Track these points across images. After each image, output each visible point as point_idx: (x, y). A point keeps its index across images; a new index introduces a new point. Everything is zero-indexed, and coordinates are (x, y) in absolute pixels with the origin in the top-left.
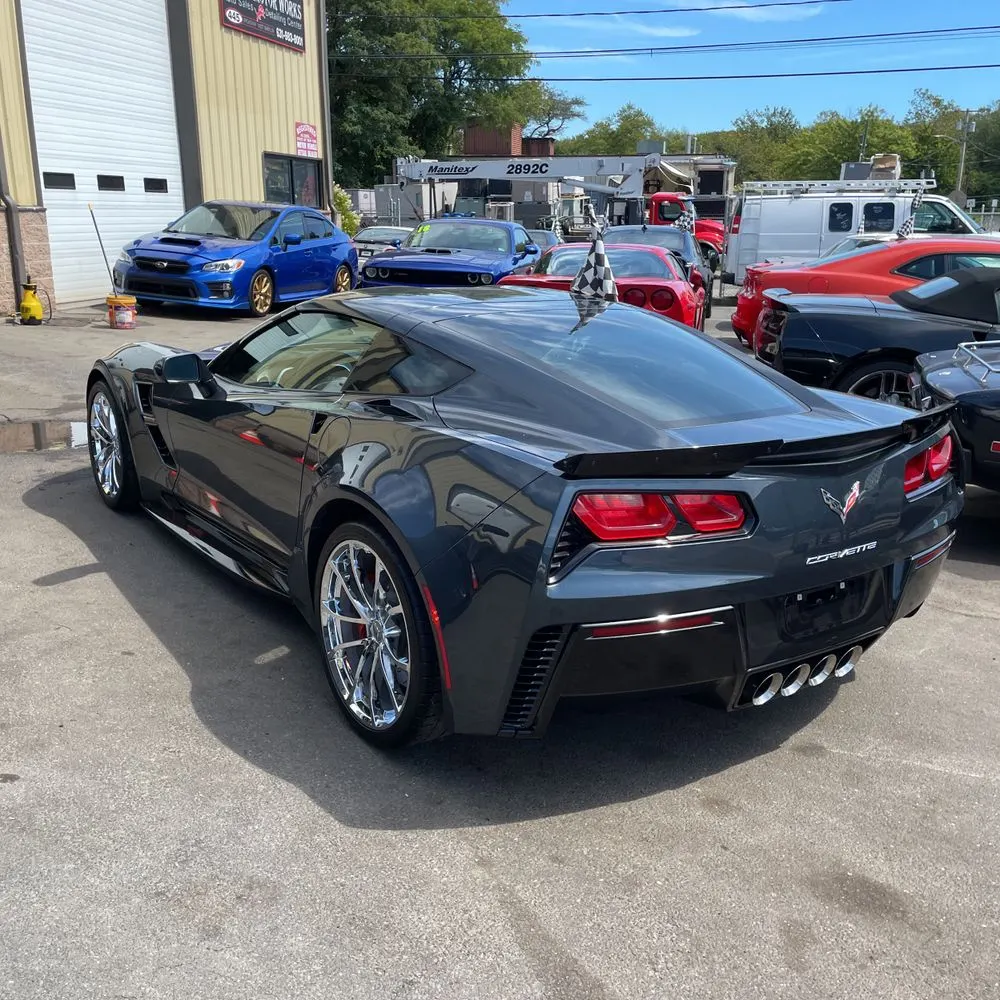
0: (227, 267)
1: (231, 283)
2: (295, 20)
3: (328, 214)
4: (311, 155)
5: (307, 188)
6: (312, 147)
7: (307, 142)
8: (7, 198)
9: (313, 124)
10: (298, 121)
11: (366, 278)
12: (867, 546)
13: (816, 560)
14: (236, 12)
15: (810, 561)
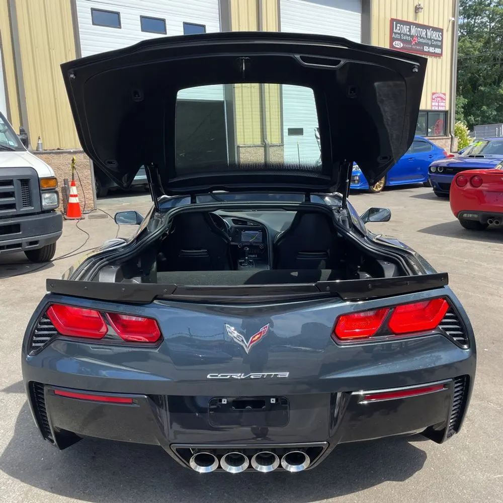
1: (359, 176)
2: (437, 41)
3: (449, 139)
4: (441, 109)
5: (438, 125)
6: (442, 104)
7: (438, 102)
8: (266, 140)
9: (444, 93)
10: (434, 91)
11: (431, 172)
12: (277, 375)
13: (217, 376)
14: (399, 42)
15: (211, 376)
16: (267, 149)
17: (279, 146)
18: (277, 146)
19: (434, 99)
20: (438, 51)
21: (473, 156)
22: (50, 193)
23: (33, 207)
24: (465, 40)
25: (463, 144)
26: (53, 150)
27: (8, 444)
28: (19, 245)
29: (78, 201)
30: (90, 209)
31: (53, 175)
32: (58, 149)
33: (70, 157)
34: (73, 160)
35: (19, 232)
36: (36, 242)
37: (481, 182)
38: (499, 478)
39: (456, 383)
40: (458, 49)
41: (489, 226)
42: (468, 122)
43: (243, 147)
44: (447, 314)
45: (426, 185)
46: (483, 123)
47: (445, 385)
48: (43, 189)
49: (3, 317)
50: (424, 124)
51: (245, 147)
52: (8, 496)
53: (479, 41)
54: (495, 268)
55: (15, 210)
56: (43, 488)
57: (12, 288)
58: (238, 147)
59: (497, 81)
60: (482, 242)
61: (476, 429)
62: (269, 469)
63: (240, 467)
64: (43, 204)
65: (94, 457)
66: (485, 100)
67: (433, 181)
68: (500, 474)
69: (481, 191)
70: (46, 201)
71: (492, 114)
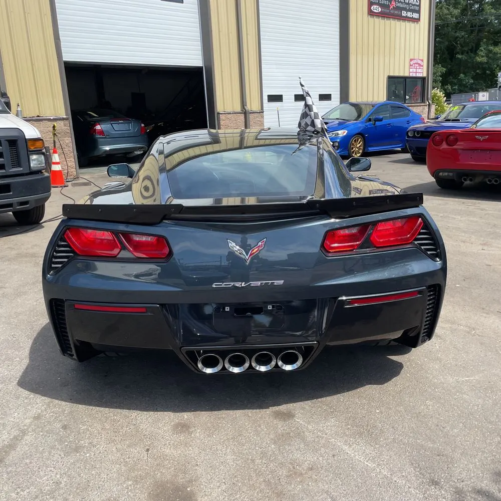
0: (338, 134)
1: (339, 142)
2: (414, 5)
3: (426, 105)
4: (418, 75)
5: (415, 92)
6: (420, 71)
7: (416, 68)
8: (245, 107)
9: (422, 59)
10: (412, 58)
11: (408, 137)
12: (274, 283)
13: (221, 285)
14: (377, 7)
15: (216, 285)
16: (247, 115)
17: (259, 113)
18: (257, 113)
19: (412, 65)
20: (416, 16)
21: (449, 120)
22: (37, 154)
23: (21, 167)
24: (442, 7)
25: (440, 111)
26: (33, 117)
27: (25, 368)
28: (10, 205)
29: (61, 169)
30: (72, 177)
31: (40, 136)
32: (38, 116)
33: (51, 124)
34: (54, 127)
35: (10, 192)
36: (26, 203)
37: (456, 141)
38: (466, 380)
39: (430, 292)
40: (436, 15)
41: (464, 185)
42: (445, 90)
43: (223, 114)
44: (421, 231)
45: (404, 151)
46: (461, 92)
47: (420, 292)
48: (31, 150)
49: (2, 270)
50: (402, 92)
51: (225, 114)
52: (32, 407)
53: (455, 8)
54: (468, 220)
55: (4, 171)
56: (62, 400)
57: (6, 246)
58: (218, 113)
59: (474, 49)
60: (457, 199)
61: (447, 345)
62: (267, 368)
63: (242, 367)
64: (32, 165)
65: (106, 376)
66: (462, 68)
67: (411, 145)
68: (467, 377)
69: (456, 150)
70: (34, 162)
71: (469, 82)
